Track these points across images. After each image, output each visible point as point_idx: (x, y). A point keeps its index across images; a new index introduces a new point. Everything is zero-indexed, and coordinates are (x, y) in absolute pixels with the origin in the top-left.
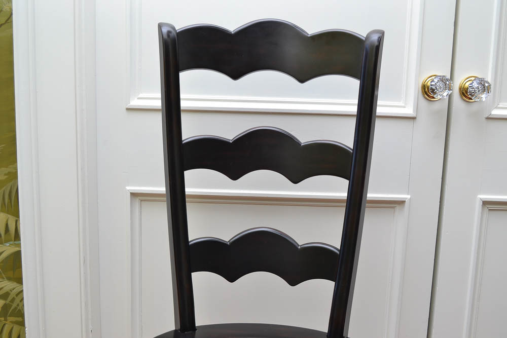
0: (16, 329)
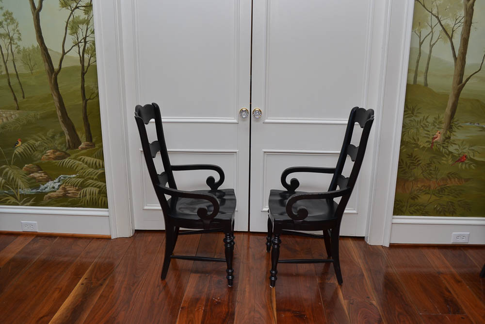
0: (104, 198)
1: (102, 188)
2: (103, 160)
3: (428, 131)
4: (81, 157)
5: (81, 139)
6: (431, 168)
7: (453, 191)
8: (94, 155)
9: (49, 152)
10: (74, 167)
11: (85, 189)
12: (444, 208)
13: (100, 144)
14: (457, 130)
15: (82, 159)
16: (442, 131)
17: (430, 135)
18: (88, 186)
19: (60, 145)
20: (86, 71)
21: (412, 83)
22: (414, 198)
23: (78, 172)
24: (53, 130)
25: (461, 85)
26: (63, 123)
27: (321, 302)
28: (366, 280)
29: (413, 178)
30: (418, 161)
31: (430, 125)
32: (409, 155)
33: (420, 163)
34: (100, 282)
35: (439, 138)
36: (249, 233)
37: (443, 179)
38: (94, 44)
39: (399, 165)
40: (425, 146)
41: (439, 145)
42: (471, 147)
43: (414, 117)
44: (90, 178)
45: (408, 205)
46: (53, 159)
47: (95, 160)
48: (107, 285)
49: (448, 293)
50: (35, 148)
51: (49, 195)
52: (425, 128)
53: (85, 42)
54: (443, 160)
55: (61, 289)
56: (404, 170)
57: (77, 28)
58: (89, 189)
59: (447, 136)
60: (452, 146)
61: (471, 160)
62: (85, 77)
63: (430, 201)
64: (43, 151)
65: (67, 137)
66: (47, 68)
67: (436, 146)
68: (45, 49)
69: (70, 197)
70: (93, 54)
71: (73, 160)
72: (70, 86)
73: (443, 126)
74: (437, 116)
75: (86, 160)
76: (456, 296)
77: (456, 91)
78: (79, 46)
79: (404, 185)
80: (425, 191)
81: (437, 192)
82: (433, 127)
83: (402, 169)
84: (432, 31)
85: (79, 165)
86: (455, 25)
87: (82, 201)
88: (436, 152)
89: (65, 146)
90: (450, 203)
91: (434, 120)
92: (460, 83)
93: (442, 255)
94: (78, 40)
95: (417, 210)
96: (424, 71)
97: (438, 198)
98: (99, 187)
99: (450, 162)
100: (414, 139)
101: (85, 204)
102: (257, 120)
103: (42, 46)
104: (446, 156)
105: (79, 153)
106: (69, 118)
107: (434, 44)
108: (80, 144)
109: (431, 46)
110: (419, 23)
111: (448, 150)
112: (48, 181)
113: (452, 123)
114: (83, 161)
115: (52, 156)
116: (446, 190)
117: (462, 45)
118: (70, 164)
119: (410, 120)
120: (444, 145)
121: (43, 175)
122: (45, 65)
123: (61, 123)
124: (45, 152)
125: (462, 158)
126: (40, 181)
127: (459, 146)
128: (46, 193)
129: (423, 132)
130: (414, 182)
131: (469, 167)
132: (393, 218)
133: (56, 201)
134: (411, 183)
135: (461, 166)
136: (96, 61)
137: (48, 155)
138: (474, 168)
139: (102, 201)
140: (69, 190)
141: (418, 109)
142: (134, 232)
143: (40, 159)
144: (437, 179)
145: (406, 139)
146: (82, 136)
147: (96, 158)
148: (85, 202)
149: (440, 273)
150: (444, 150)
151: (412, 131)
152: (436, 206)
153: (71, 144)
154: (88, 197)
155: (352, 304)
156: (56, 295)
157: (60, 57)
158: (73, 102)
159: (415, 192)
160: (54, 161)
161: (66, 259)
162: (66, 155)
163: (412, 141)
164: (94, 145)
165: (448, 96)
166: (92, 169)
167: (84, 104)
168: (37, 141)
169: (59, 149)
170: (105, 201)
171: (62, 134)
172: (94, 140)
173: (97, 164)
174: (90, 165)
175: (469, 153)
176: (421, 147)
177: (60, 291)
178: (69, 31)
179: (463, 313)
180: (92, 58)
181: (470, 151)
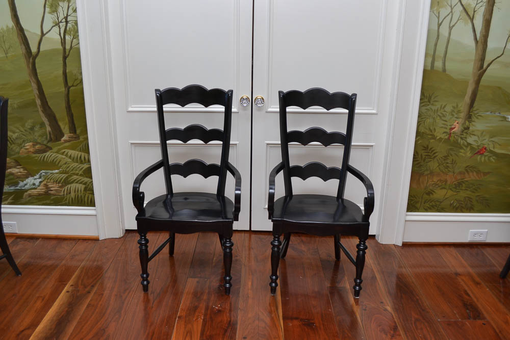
0: (90, 196)
1: (88, 185)
2: (88, 153)
3: (446, 121)
4: (63, 151)
5: (64, 131)
6: (448, 161)
7: (471, 186)
8: (79, 148)
9: (28, 145)
10: (56, 161)
11: (69, 186)
12: (462, 204)
13: (85, 136)
14: (476, 120)
15: (65, 153)
16: (460, 120)
17: (447, 125)
18: (72, 182)
19: (40, 138)
20: (69, 55)
21: (429, 68)
22: (429, 194)
23: (61, 166)
24: (32, 121)
25: (481, 71)
26: (43, 113)
27: (331, 309)
28: (379, 284)
29: (429, 172)
30: (434, 153)
31: (448, 114)
32: (425, 147)
33: (437, 156)
34: (88, 289)
35: (457, 128)
36: (250, 232)
37: (460, 173)
38: (76, 24)
39: (414, 158)
40: (442, 137)
41: (457, 136)
42: (492, 138)
43: (430, 106)
44: (74, 174)
45: (423, 201)
46: (33, 153)
47: (80, 153)
48: (95, 293)
49: (467, 297)
50: (11, 141)
51: (29, 192)
52: (443, 118)
53: (67, 22)
54: (461, 152)
55: (44, 298)
56: (420, 163)
57: (56, 6)
58: (73, 186)
59: (466, 127)
60: (471, 137)
61: (491, 152)
62: (67, 61)
63: (446, 197)
64: (21, 144)
65: (48, 129)
66: (24, 51)
67: (454, 137)
68: (21, 30)
69: (54, 195)
70: (76, 36)
71: (55, 154)
72: (50, 72)
73: (462, 115)
74: (455, 105)
75: (69, 154)
76: (475, 300)
77: (476, 78)
78: (59, 27)
79: (419, 179)
80: (441, 185)
81: (454, 186)
82: (451, 116)
83: (417, 162)
84: (452, 12)
85: (62, 160)
86: (477, 4)
87: (66, 199)
88: (453, 143)
89: (46, 138)
90: (467, 198)
91: (452, 109)
92: (481, 69)
93: (458, 254)
94: (58, 19)
95: (432, 206)
96: (442, 55)
97: (455, 193)
98: (85, 184)
99: (469, 154)
100: (430, 129)
101: (69, 202)
102: (260, 109)
103: (18, 26)
104: (464, 148)
105: (62, 146)
106: (49, 108)
107: (453, 26)
108: (63, 135)
109: (451, 28)
110: (438, 2)
111: (466, 141)
112: (27, 178)
113: (472, 112)
114: (67, 155)
115: (31, 150)
116: (464, 185)
117: (484, 27)
118: (52, 158)
119: (426, 109)
120: (462, 136)
121: (22, 170)
122: (21, 48)
123: (41, 113)
124: (23, 144)
125: (481, 150)
126: (19, 177)
127: (478, 137)
128: (26, 191)
129: (440, 123)
130: (429, 176)
131: (489, 159)
132: (406, 215)
133: (37, 199)
134: (427, 177)
135: (481, 158)
136: (79, 43)
137: (27, 149)
138: (493, 161)
139: (88, 198)
140: (52, 187)
141: (435, 97)
142: (124, 232)
143: (18, 153)
144: (454, 172)
145: (422, 130)
146: (65, 127)
147: (80, 151)
148: (69, 200)
149: (457, 274)
150: (462, 142)
151: (428, 120)
152: (452, 202)
153: (52, 136)
154: (73, 195)
155: (365, 310)
156: (39, 304)
157: (38, 39)
158: (55, 89)
159: (431, 188)
160: (34, 155)
161: (50, 263)
162: (47, 149)
163: (428, 132)
164: (79, 137)
165: (468, 82)
166: (77, 164)
167: (66, 92)
168: (14, 132)
169: (39, 141)
170: (91, 199)
171: (42, 125)
172: (78, 132)
173: (83, 158)
174: (74, 160)
175: (489, 144)
176: (438, 138)
177: (43, 300)
178: (47, 10)
179: (484, 318)
180: (74, 40)
181: (490, 143)
